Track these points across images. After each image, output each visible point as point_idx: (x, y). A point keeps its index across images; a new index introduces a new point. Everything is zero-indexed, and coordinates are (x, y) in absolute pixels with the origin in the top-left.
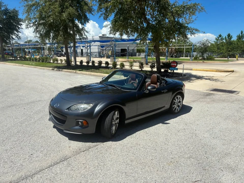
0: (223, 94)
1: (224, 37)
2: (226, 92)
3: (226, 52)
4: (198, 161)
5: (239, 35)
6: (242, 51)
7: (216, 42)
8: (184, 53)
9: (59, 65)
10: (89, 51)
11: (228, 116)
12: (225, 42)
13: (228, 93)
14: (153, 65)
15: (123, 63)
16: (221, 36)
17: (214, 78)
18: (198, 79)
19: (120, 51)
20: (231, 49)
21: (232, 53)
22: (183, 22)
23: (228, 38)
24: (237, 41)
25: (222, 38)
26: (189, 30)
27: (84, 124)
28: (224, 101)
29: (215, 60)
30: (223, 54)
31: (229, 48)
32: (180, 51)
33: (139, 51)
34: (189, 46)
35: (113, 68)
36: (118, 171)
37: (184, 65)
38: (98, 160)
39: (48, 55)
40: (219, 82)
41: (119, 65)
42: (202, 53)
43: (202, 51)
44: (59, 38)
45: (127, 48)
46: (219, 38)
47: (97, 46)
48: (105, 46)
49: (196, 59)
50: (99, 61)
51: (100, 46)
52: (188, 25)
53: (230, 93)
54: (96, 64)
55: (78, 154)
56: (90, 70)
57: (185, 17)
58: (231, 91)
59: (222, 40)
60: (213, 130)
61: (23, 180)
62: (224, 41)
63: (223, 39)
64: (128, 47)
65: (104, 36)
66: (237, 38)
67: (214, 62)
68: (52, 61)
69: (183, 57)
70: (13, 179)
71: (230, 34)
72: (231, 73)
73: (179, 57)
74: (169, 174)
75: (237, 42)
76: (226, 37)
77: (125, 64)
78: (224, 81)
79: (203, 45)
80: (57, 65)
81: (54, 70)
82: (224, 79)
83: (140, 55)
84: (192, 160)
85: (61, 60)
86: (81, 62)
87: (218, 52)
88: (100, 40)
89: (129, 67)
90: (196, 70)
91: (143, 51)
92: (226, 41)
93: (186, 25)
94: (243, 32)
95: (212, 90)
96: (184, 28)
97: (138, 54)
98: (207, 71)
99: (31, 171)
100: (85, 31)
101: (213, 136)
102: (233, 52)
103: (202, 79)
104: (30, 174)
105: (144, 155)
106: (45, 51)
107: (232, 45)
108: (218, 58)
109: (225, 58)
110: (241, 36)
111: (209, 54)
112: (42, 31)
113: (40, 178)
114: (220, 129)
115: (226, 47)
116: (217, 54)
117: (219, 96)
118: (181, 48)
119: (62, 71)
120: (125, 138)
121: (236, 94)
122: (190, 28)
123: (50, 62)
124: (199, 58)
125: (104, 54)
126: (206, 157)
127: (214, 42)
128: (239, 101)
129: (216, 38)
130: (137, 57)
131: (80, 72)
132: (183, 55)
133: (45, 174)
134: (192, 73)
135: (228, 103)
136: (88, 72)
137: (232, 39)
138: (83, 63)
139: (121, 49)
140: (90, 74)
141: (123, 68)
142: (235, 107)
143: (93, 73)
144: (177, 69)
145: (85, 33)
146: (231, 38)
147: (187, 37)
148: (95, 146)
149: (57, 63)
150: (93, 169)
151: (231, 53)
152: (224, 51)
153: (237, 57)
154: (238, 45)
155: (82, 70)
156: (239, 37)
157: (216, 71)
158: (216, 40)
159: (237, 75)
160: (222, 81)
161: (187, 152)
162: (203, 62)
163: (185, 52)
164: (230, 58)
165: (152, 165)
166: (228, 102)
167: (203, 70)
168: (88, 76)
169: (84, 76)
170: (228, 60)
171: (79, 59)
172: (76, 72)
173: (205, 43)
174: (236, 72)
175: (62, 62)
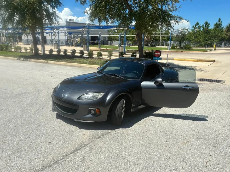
0: (210, 84)
1: (201, 25)
2: (212, 82)
3: (203, 42)
4: (207, 140)
5: (217, 23)
6: (219, 39)
7: (193, 30)
8: (160, 42)
9: (24, 54)
10: (57, 38)
11: (220, 103)
12: (202, 31)
13: (214, 83)
14: (134, 54)
15: (101, 52)
16: (199, 24)
17: (198, 68)
18: (182, 69)
19: (90, 38)
20: (208, 38)
21: (210, 43)
22: (166, 9)
23: (206, 26)
24: (214, 29)
25: (199, 26)
26: (173, 18)
27: (97, 113)
28: (213, 90)
29: (192, 49)
30: (200, 43)
31: (206, 37)
32: (156, 39)
33: (111, 39)
34: (165, 34)
35: (89, 57)
36: (140, 152)
37: (168, 55)
38: (117, 144)
39: (6, 42)
40: (203, 72)
41: (96, 54)
42: (179, 42)
43: (179, 39)
44: (27, 23)
45: (98, 35)
46: (197, 26)
47: (64, 33)
48: (73, 33)
49: (173, 48)
50: (72, 50)
51: (67, 33)
52: (172, 13)
53: (216, 82)
54: (69, 54)
55: (95, 140)
56: (64, 60)
57: (168, 4)
58: (217, 80)
59: (200, 29)
60: (211, 116)
61: (54, 164)
62: (202, 29)
63: (201, 27)
64: (100, 35)
65: (71, 21)
66: (214, 26)
67: (193, 52)
68: (13, 50)
69: (159, 46)
70: (44, 164)
71: (208, 22)
72: (213, 62)
73: (155, 46)
74: (186, 151)
75: (214, 31)
76: (203, 25)
77: (102, 54)
78: (207, 71)
79: (181, 33)
80: (21, 55)
81: (20, 60)
82: (207, 69)
83: (112, 43)
84: (202, 140)
85: (26, 49)
86: (51, 51)
87: (195, 41)
88: (68, 26)
89: (108, 57)
90: (178, 60)
91: (116, 39)
92: (204, 29)
93: (170, 13)
94: (220, 20)
95: (199, 80)
96: (168, 15)
97: (109, 42)
98: (188, 61)
99: (58, 156)
100: (56, 15)
101: (213, 120)
102: (211, 41)
103: (186, 69)
104: (59, 158)
105: (158, 138)
106: (2, 38)
107: (210, 33)
108: (195, 47)
109: (203, 47)
110: (219, 24)
111: (186, 43)
112: (5, 14)
113: (70, 161)
114: (217, 115)
115: (204, 35)
116: (194, 43)
117: (207, 86)
118: (156, 36)
119: (30, 61)
120: (133, 125)
121: (223, 83)
122: (173, 15)
123: (11, 51)
124: (176, 47)
125: (72, 42)
126: (212, 137)
127: (191, 30)
128: (226, 89)
129: (193, 26)
130: (109, 45)
131: (52, 63)
132: (159, 44)
133: (73, 158)
134: (174, 63)
135: (217, 92)
136: (62, 62)
137: (210, 28)
138: (53, 52)
139: (91, 36)
140: (65, 64)
141: (101, 58)
142: (224, 95)
143: (68, 64)
144: (161, 59)
145: (56, 18)
146: (209, 26)
147: (171, 25)
148: (108, 133)
149: (21, 52)
150: (117, 152)
151: (208, 42)
152: (201, 40)
153: (215, 47)
154: (216, 34)
155: (54, 60)
156: (216, 26)
157: (198, 61)
158: (193, 29)
159: (219, 65)
160: (205, 71)
161: (194, 134)
162: (181, 51)
163: (161, 40)
164: (207, 47)
165: (169, 146)
166: (217, 90)
167: (184, 60)
168: (64, 67)
169: (60, 66)
170: (206, 50)
171: (48, 48)
172: (47, 63)
173: (183, 31)
174: (217, 62)
175: (26, 51)
